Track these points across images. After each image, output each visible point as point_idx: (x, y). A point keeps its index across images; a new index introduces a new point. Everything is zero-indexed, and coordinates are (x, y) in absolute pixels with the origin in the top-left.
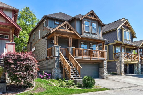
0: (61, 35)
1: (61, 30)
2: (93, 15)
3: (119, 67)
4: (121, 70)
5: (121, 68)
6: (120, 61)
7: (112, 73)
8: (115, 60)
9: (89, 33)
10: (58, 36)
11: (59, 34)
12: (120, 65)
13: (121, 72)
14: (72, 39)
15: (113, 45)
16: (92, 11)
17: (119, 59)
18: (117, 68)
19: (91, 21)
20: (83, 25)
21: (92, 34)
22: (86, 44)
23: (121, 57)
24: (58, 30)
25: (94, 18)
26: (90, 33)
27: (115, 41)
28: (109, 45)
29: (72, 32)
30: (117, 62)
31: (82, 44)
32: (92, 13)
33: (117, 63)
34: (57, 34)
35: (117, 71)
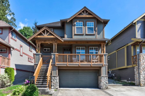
0: (43, 42)
1: (39, 37)
2: (87, 12)
3: (138, 75)
4: (139, 79)
5: (139, 76)
6: (139, 67)
7: (131, 83)
8: (134, 66)
9: (82, 35)
10: (40, 43)
11: (41, 42)
12: (139, 72)
13: (140, 82)
14: (56, 45)
15: (132, 45)
16: (85, 7)
17: (138, 64)
18: (135, 75)
19: (85, 20)
20: (73, 27)
21: (86, 35)
22: (84, 48)
23: (139, 61)
24: (36, 37)
25: (88, 16)
26: (84, 34)
27: (132, 39)
28: (127, 47)
29: (52, 37)
30: (135, 68)
31: (77, 48)
32: (85, 10)
33: (135, 70)
34: (39, 41)
35: (135, 80)
